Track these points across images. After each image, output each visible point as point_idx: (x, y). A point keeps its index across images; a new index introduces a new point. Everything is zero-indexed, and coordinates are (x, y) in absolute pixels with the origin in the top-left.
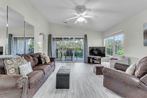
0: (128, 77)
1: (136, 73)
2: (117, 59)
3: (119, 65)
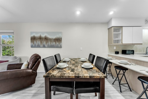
0: (25, 71)
1: (29, 67)
2: (8, 61)
3: (13, 66)
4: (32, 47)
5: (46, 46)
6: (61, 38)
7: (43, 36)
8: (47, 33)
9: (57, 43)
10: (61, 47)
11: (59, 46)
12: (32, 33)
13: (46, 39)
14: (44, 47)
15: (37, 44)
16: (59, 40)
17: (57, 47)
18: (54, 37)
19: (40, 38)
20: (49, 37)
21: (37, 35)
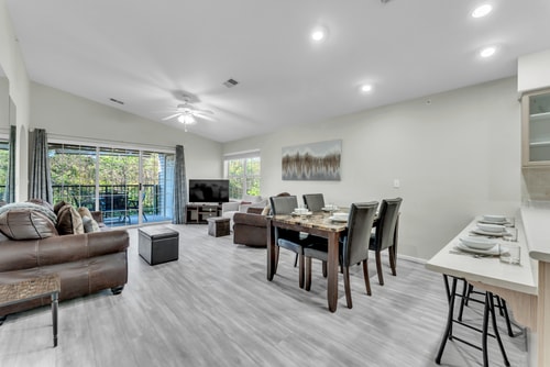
3: (254, 211)
4: (284, 178)
5: (308, 176)
6: (339, 156)
7: (302, 154)
8: (310, 145)
9: (331, 169)
10: (338, 179)
11: (335, 175)
12: (284, 150)
13: (308, 160)
14: (304, 178)
15: (291, 174)
16: (333, 161)
17: (330, 178)
18: (323, 155)
19: (298, 159)
20: (315, 154)
21: (292, 154)
